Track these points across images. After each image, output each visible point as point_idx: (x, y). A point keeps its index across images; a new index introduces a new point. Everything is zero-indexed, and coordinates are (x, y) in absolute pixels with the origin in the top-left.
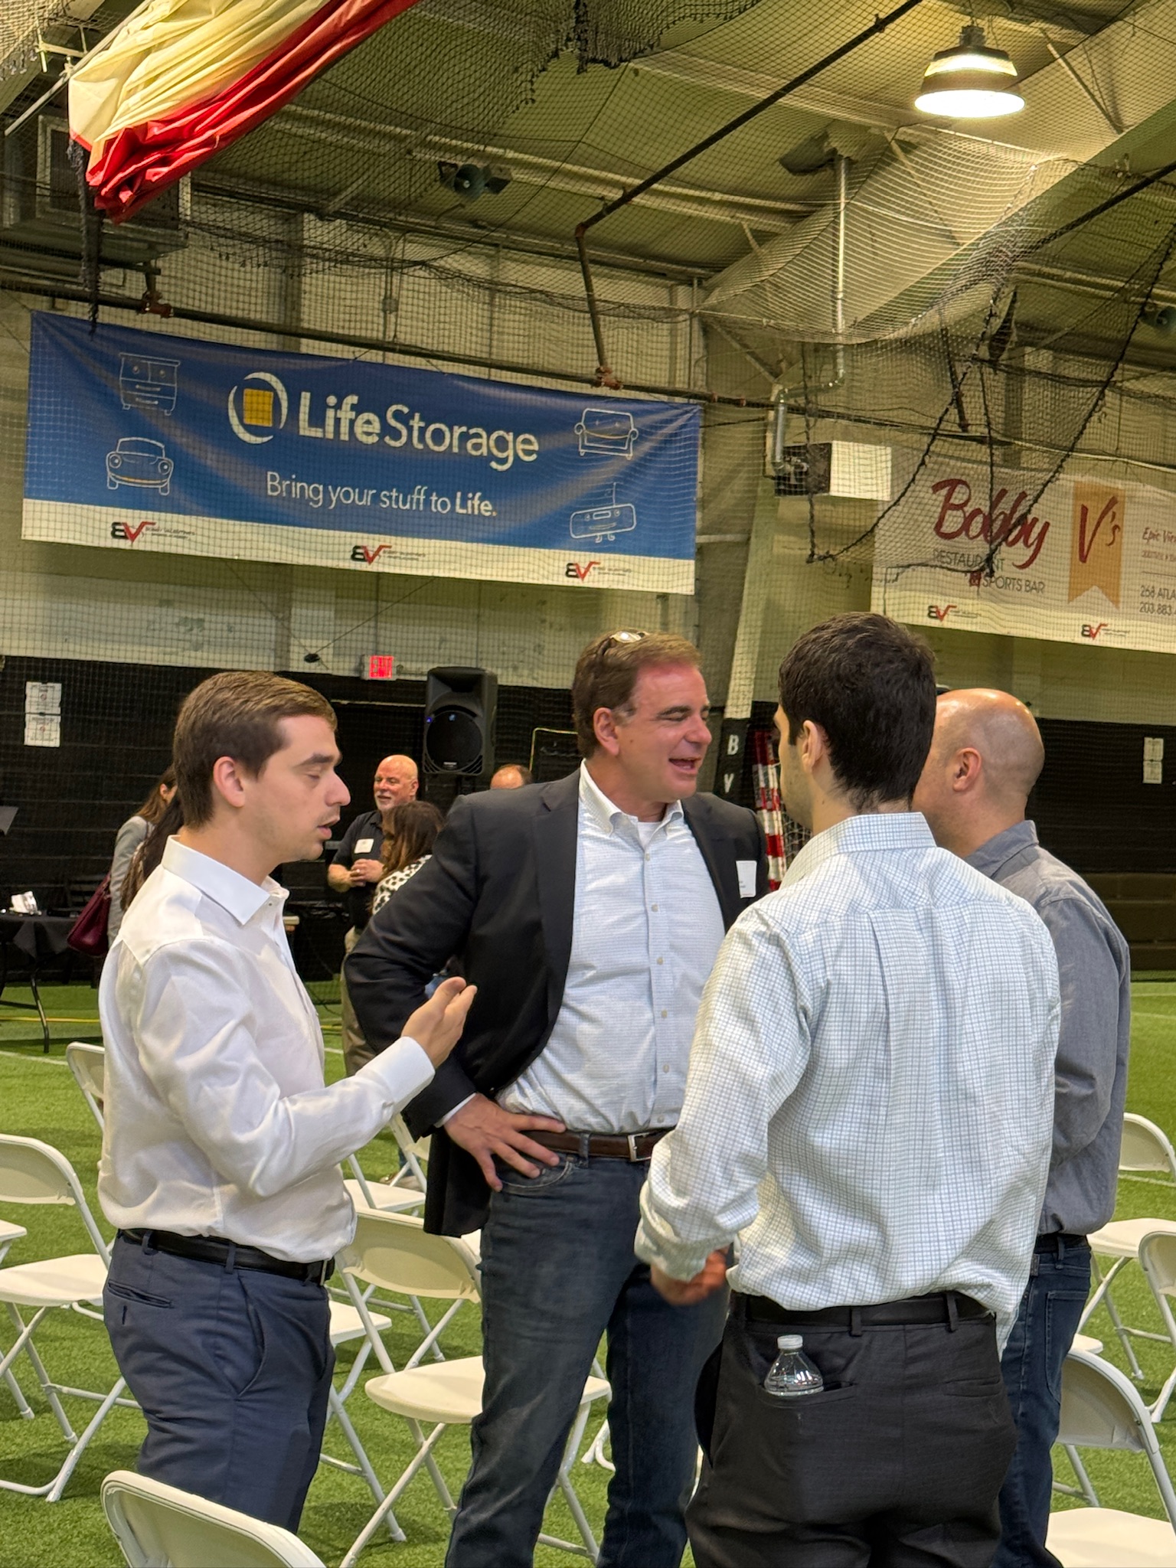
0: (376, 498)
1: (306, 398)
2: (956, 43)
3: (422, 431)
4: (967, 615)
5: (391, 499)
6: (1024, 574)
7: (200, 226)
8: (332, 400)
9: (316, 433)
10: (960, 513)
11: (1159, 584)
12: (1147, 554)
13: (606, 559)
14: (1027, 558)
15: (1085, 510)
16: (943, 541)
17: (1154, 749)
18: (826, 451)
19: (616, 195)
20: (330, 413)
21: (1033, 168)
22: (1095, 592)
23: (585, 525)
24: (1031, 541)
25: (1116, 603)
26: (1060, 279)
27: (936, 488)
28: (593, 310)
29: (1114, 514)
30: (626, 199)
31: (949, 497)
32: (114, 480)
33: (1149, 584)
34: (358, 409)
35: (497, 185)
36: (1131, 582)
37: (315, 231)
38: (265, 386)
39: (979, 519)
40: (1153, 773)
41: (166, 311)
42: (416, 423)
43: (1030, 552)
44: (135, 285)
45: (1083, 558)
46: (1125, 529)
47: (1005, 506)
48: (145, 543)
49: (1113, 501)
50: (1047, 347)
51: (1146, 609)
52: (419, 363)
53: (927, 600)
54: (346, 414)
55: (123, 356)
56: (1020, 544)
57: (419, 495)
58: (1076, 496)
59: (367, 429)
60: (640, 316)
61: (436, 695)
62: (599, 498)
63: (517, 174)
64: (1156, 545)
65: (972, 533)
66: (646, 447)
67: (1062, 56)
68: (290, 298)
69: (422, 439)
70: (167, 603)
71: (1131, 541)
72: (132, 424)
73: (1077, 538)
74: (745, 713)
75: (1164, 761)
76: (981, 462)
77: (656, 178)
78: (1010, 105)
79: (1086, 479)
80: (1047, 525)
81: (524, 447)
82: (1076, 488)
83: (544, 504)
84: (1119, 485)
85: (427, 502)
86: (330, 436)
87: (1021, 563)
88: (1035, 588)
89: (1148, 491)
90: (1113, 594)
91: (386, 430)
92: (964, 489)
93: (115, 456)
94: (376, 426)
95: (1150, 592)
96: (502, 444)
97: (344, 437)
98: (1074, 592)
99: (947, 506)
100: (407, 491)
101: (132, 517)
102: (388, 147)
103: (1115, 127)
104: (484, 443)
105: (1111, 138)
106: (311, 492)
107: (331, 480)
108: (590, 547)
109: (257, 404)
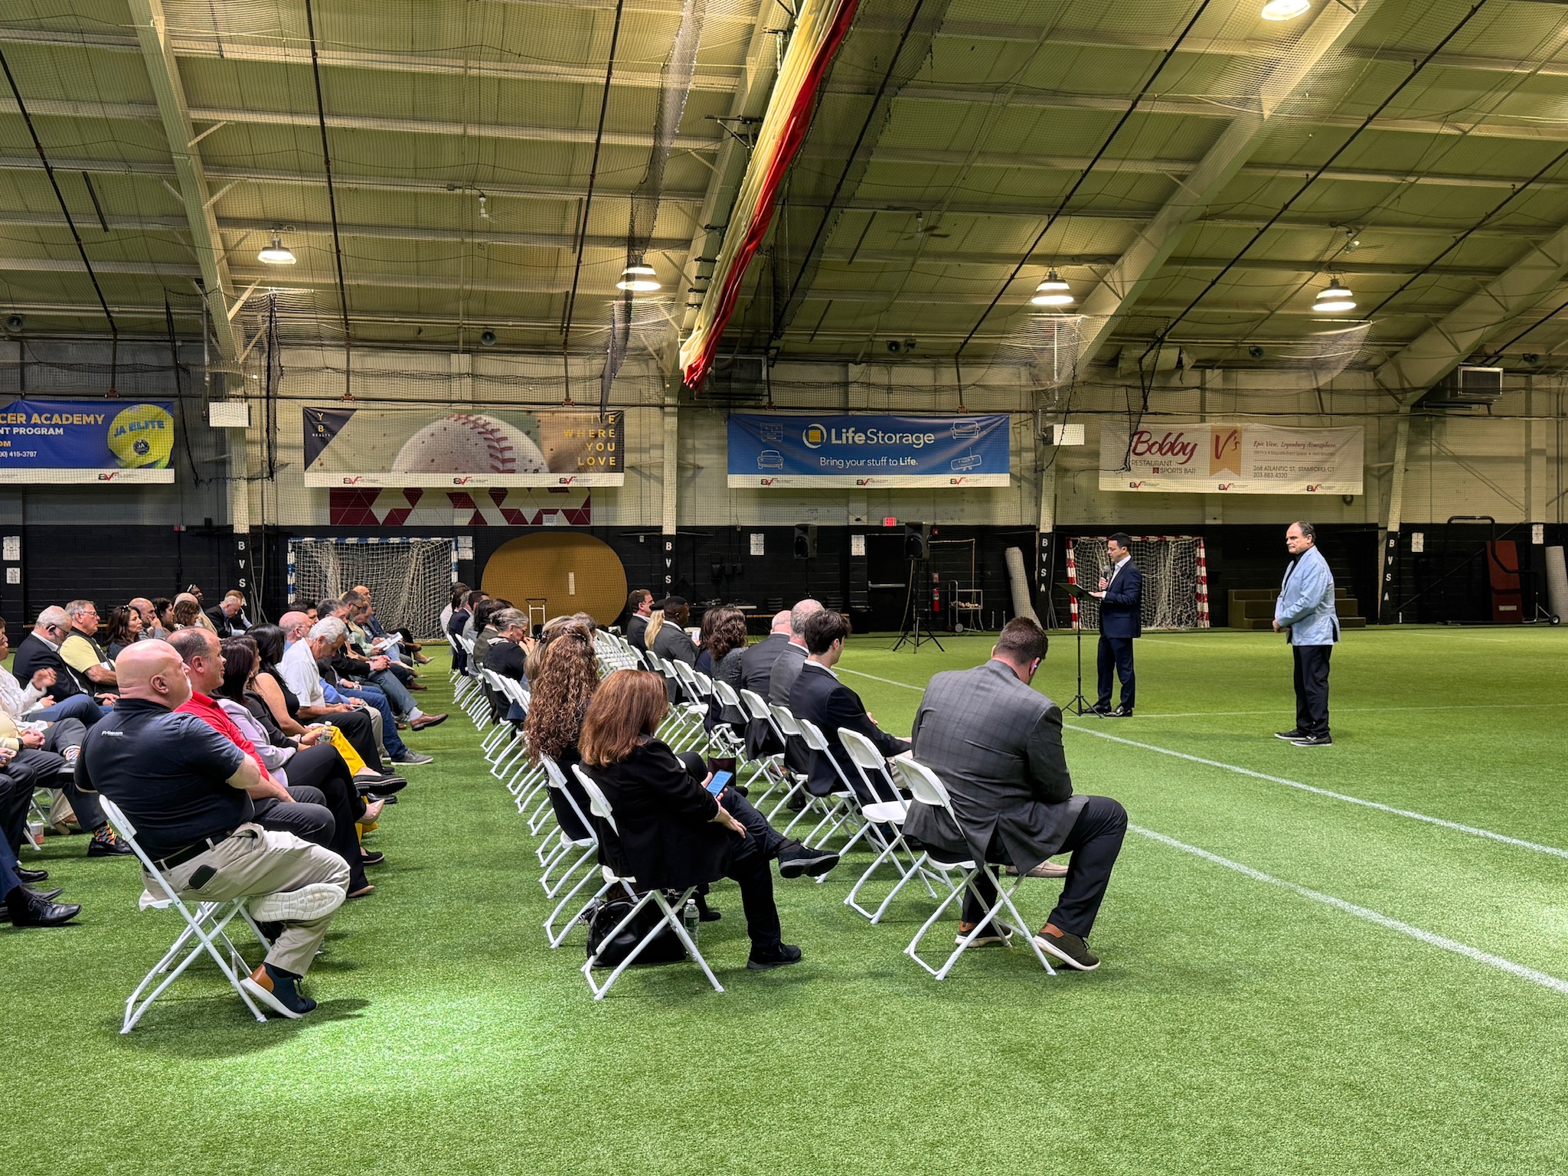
0: (866, 463)
1: (833, 431)
2: (1046, 279)
3: (883, 437)
5: (871, 463)
6: (1183, 467)
8: (844, 430)
9: (839, 442)
10: (1145, 444)
11: (1265, 464)
12: (1256, 452)
13: (968, 476)
14: (1186, 460)
15: (1218, 438)
16: (1138, 457)
18: (1050, 429)
19: (962, 341)
20: (844, 435)
22: (1226, 471)
23: (956, 464)
24: (1187, 452)
25: (1239, 474)
27: (1132, 435)
29: (1236, 438)
30: (966, 342)
31: (1139, 438)
32: (761, 466)
33: (1259, 464)
34: (855, 432)
35: (913, 345)
36: (1248, 463)
38: (818, 428)
39: (1157, 446)
41: (775, 408)
42: (880, 434)
43: (1187, 456)
45: (1218, 457)
46: (1242, 442)
47: (1172, 439)
48: (776, 485)
49: (1235, 432)
51: (1257, 475)
53: (1129, 481)
54: (850, 434)
55: (761, 425)
56: (1181, 454)
57: (884, 460)
59: (860, 439)
62: (965, 453)
63: (918, 340)
64: (1260, 448)
65: (1153, 452)
66: (984, 433)
69: (883, 440)
71: (1247, 447)
72: (766, 446)
73: (1214, 449)
74: (1050, 530)
76: (1157, 423)
78: (1067, 300)
79: (1219, 424)
80: (1196, 445)
81: (929, 438)
82: (1213, 428)
83: (940, 458)
84: (1238, 425)
85: (887, 462)
86: (844, 442)
87: (1182, 462)
88: (1193, 471)
89: (1256, 426)
90: (1237, 471)
91: (867, 438)
92: (1149, 434)
93: (761, 458)
94: (864, 437)
95: (1259, 468)
96: (918, 438)
97: (850, 442)
98: (1213, 471)
99: (1139, 442)
100: (878, 459)
101: (769, 477)
102: (865, 339)
103: (1121, 297)
104: (910, 439)
106: (839, 463)
107: (846, 458)
108: (961, 472)
109: (815, 436)
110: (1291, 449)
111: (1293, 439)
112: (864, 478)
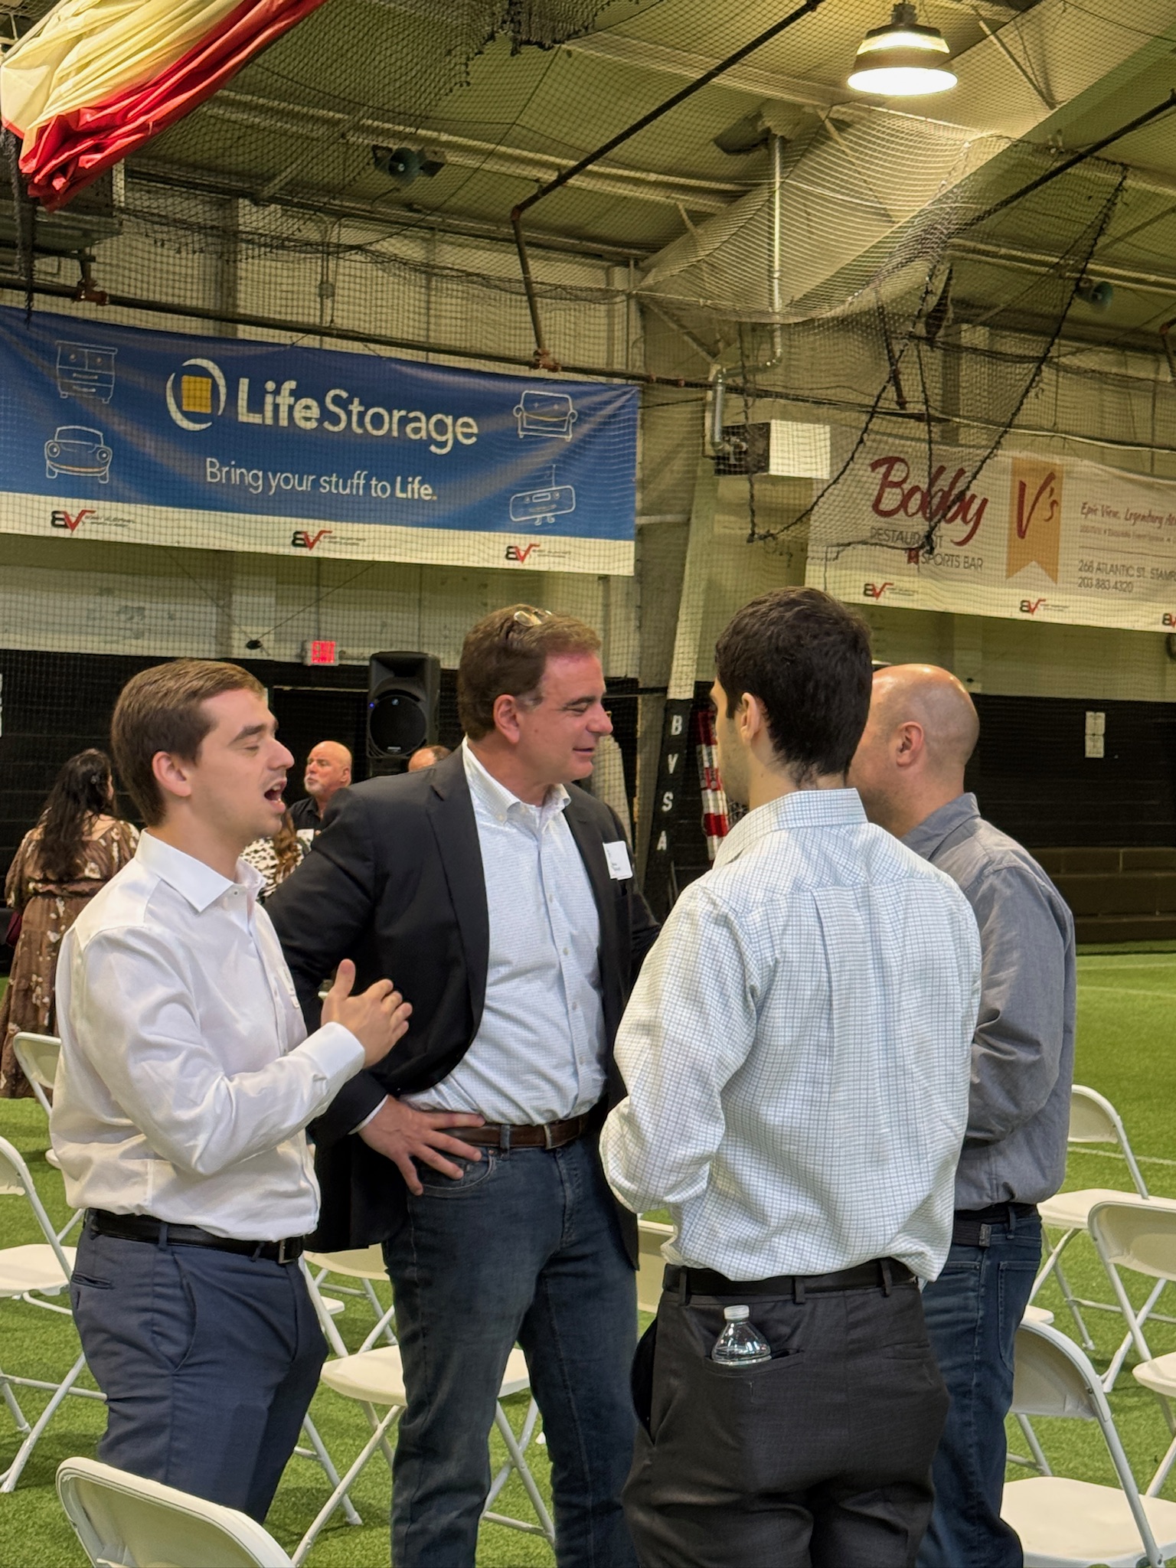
0: (316, 484)
1: (244, 384)
2: (888, 21)
3: (361, 416)
4: (907, 593)
5: (330, 485)
6: (962, 551)
7: (135, 213)
8: (270, 386)
9: (255, 419)
10: (898, 491)
11: (1096, 558)
12: (1085, 529)
13: (546, 541)
14: (965, 535)
15: (1023, 486)
16: (883, 519)
17: (1095, 724)
18: (765, 430)
19: (551, 176)
20: (269, 399)
21: (967, 145)
22: (1033, 569)
23: (525, 507)
24: (969, 517)
25: (1055, 580)
26: (995, 255)
27: (875, 466)
28: (530, 292)
29: (1052, 490)
30: (562, 180)
31: (886, 475)
32: (54, 470)
33: (1087, 558)
34: (296, 394)
35: (432, 168)
36: (1069, 557)
37: (250, 217)
38: (203, 372)
39: (918, 496)
40: (1095, 747)
41: (101, 299)
42: (356, 407)
43: (968, 528)
44: (70, 273)
45: (1022, 533)
46: (1063, 504)
47: (943, 483)
48: (85, 531)
49: (1051, 477)
50: (984, 324)
51: (1084, 583)
52: (356, 347)
53: (864, 578)
54: (285, 400)
55: (59, 344)
56: (959, 520)
57: (359, 480)
58: (1014, 473)
59: (306, 414)
60: (577, 298)
61: (379, 680)
62: (538, 480)
63: (452, 157)
64: (1095, 520)
65: (911, 511)
66: (585, 428)
67: (994, 32)
68: (226, 284)
69: (361, 423)
70: (108, 591)
71: (1069, 516)
72: (70, 412)
73: (1015, 513)
74: (688, 694)
75: (1106, 735)
76: (919, 440)
77: (591, 159)
78: (941, 82)
79: (1024, 455)
80: (985, 501)
81: (463, 430)
82: (1014, 464)
83: (482, 488)
84: (1057, 460)
85: (367, 487)
86: (269, 421)
87: (959, 540)
88: (974, 564)
89: (1086, 466)
90: (1052, 570)
91: (326, 415)
92: (902, 466)
93: (52, 445)
94: (315, 412)
95: (1087, 567)
96: (441, 427)
97: (284, 422)
98: (1013, 568)
99: (886, 483)
100: (346, 476)
101: (72, 506)
102: (321, 131)
103: (1048, 103)
104: (423, 427)
105: (1044, 114)
106: (251, 478)
107: (271, 466)
108: (530, 529)
109: (195, 391)
110: (1142, 527)
111: (1143, 502)
112: (311, 527)
